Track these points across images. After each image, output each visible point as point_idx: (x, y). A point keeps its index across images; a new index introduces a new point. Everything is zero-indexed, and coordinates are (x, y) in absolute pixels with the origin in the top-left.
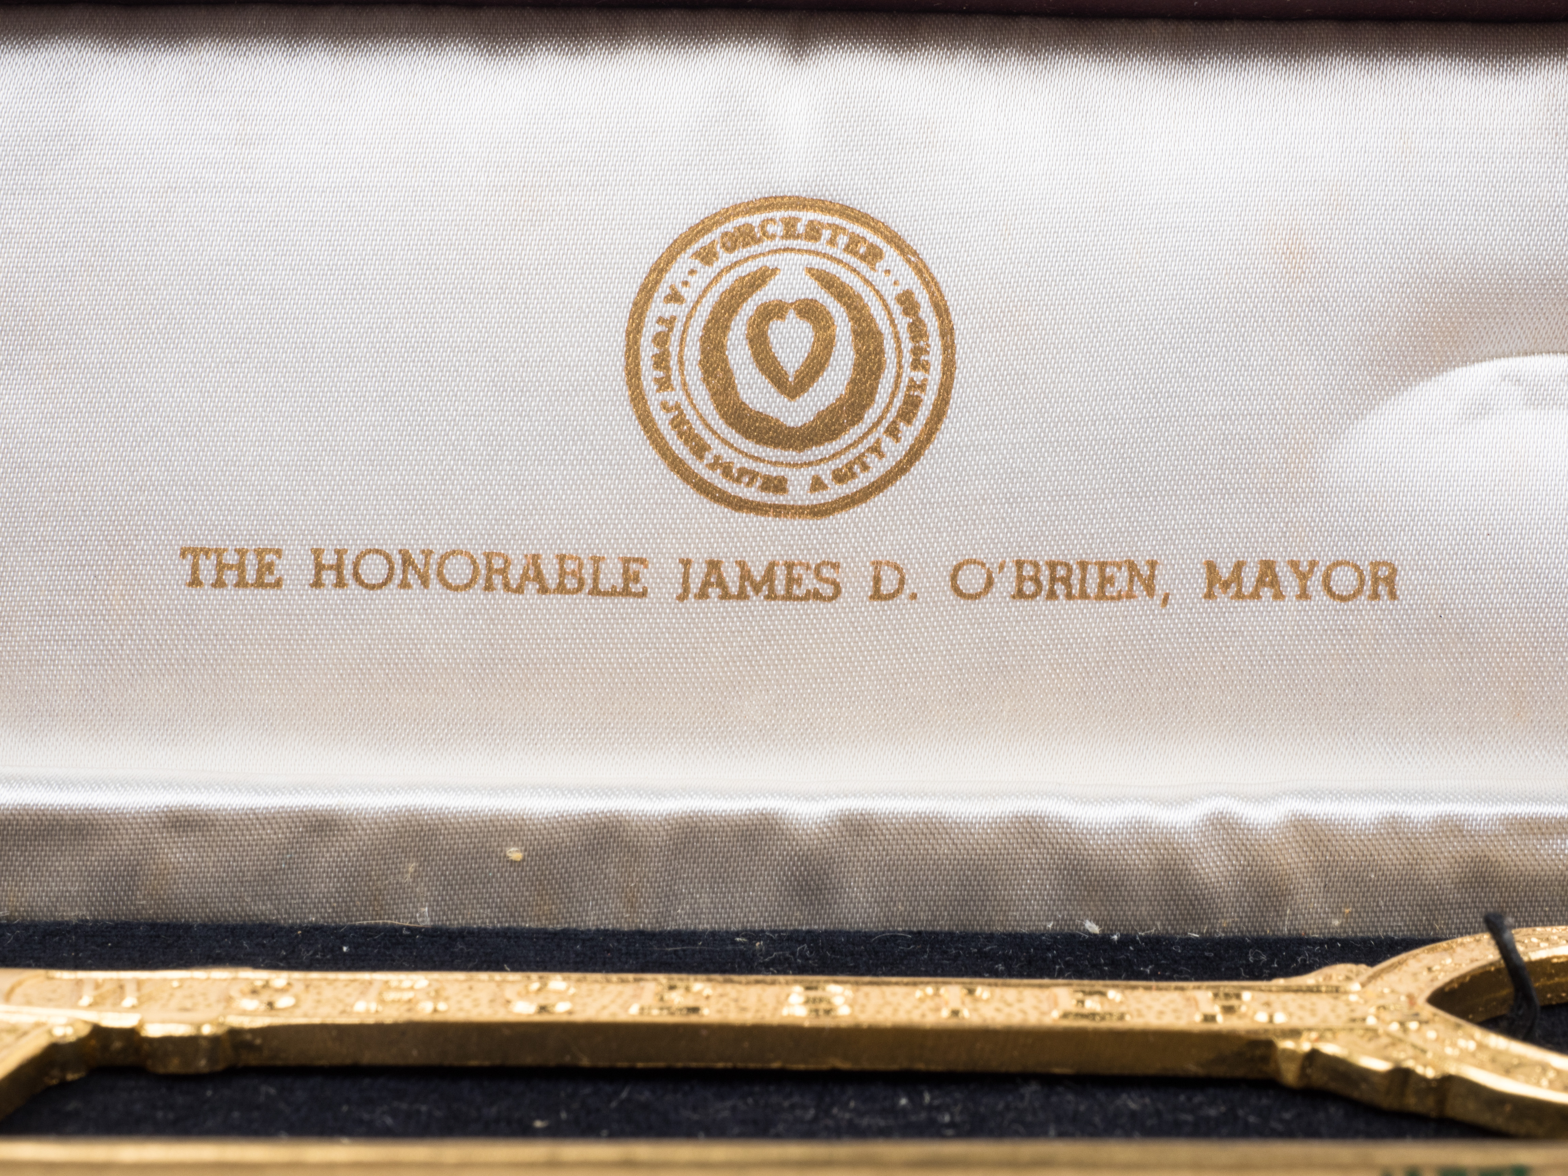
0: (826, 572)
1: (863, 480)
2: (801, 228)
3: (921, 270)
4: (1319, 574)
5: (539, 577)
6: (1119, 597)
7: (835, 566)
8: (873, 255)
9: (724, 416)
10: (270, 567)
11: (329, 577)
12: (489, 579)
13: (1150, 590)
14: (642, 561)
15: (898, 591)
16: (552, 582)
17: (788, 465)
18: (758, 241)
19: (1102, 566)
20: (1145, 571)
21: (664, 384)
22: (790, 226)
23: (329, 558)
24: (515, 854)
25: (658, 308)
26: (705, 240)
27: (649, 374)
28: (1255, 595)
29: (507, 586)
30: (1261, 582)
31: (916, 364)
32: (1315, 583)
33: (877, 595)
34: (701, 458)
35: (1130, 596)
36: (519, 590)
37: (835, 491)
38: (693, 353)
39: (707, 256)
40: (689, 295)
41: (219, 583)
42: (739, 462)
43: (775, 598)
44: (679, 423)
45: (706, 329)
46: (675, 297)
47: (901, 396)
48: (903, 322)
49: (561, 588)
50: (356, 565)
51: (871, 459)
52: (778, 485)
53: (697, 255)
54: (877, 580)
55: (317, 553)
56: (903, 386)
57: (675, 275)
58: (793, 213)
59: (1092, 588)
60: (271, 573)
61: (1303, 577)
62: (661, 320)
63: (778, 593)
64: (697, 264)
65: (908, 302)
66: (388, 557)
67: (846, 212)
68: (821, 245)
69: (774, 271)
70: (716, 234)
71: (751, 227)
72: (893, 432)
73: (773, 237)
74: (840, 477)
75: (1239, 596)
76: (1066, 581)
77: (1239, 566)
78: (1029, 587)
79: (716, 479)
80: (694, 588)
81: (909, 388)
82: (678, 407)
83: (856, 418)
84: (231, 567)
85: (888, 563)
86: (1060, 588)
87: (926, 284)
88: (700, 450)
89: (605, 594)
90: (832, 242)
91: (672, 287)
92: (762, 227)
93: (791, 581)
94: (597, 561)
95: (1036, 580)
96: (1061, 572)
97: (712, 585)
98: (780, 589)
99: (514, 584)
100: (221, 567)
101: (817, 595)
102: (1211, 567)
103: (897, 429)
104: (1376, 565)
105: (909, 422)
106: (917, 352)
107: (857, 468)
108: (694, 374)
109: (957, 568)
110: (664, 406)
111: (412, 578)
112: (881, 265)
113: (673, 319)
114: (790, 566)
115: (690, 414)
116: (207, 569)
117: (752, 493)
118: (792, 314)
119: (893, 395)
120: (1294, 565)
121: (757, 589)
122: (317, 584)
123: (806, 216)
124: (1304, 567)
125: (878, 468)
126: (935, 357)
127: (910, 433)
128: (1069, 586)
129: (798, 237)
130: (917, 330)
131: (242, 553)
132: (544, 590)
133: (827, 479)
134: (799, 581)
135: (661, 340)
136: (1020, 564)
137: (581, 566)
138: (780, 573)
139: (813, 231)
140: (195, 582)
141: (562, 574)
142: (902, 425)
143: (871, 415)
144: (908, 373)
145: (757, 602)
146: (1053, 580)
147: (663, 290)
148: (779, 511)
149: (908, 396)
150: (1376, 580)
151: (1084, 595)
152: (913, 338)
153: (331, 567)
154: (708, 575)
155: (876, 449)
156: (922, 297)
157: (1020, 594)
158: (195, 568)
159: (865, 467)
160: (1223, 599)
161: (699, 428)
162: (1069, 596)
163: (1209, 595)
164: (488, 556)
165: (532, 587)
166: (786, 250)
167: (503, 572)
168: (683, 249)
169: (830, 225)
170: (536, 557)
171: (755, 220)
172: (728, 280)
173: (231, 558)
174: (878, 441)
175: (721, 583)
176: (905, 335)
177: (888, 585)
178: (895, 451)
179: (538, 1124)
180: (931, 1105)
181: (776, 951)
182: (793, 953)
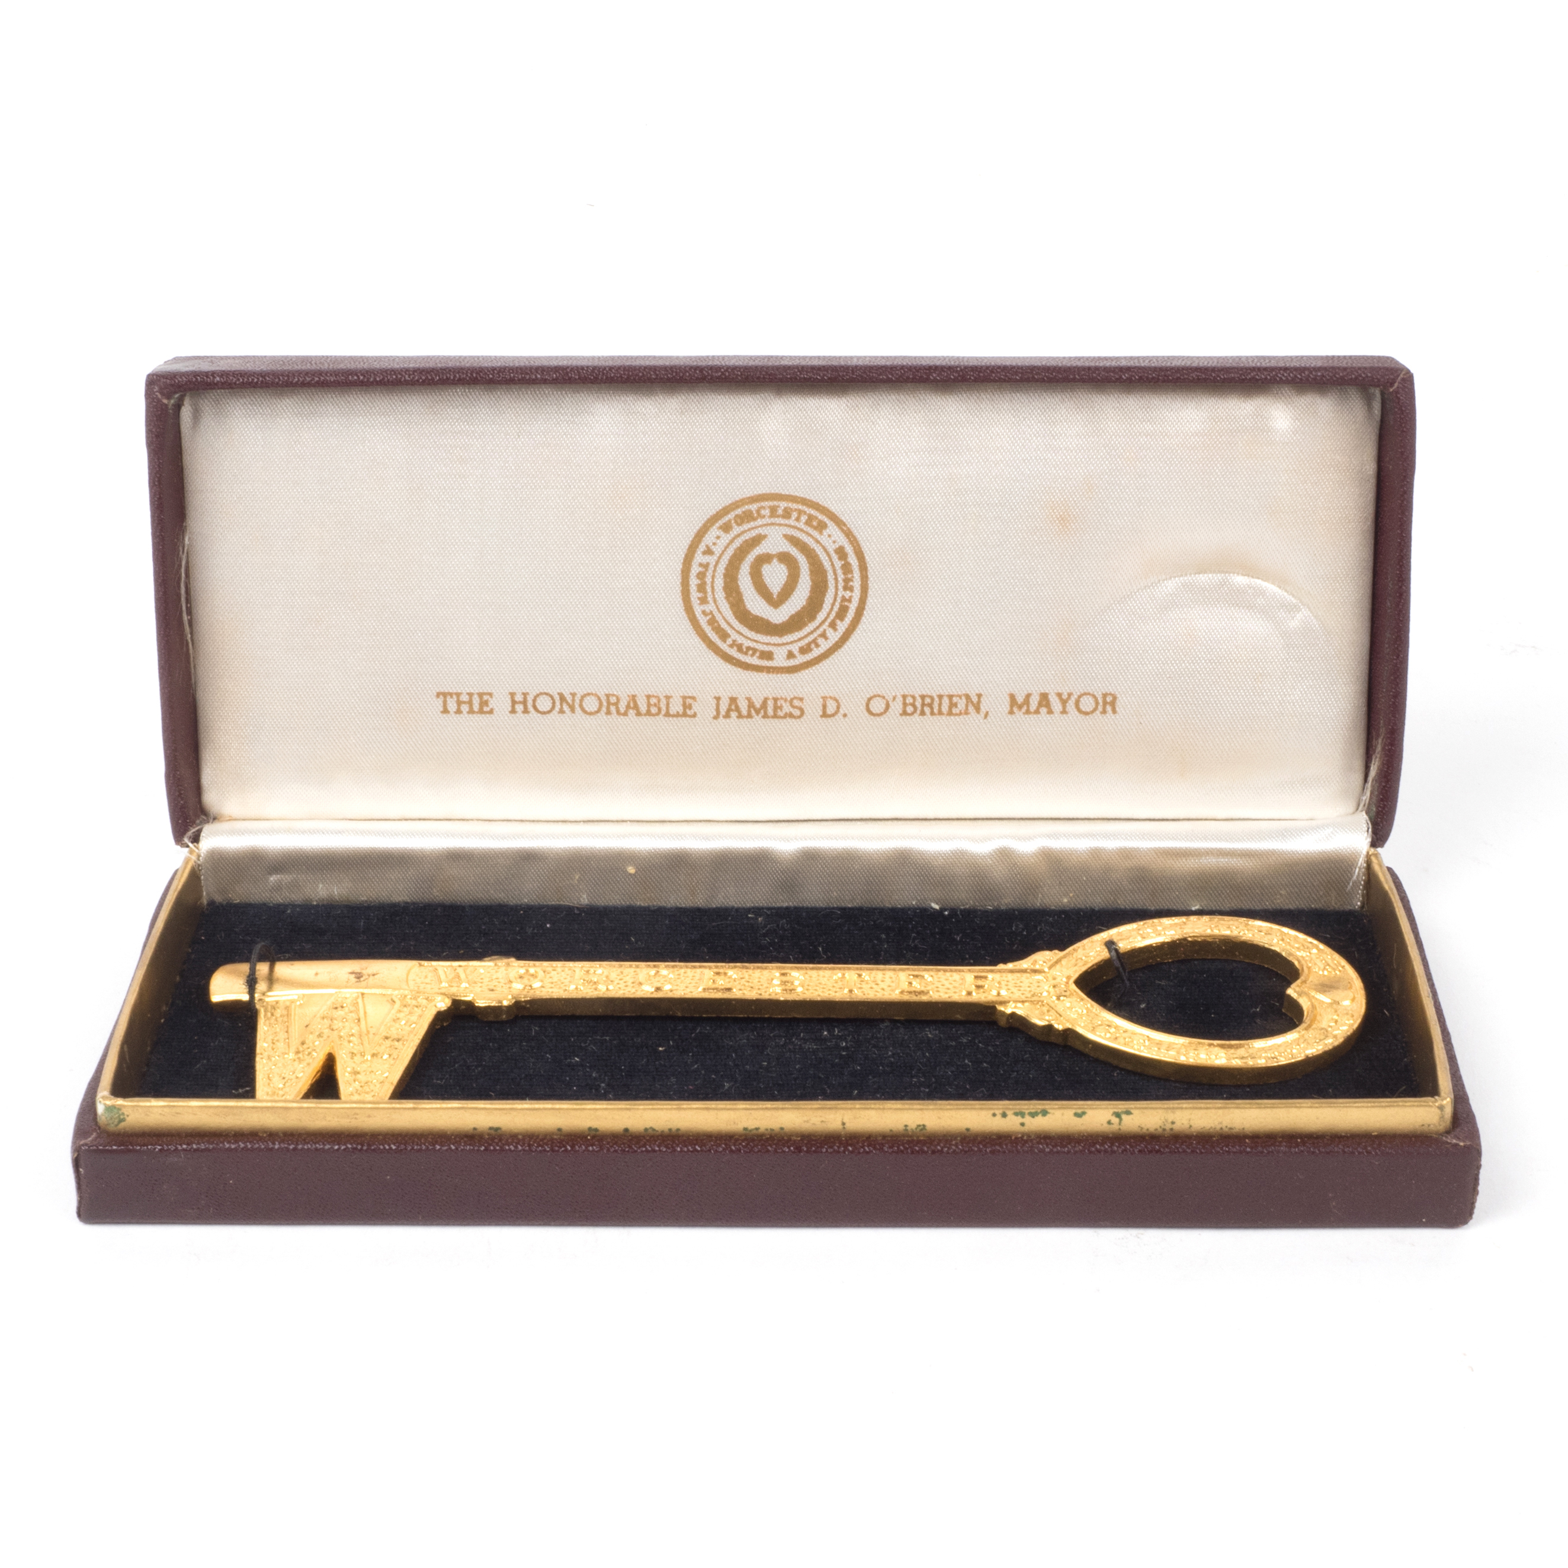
0: (796, 703)
1: (816, 652)
2: (780, 512)
3: (849, 534)
4: (1073, 699)
5: (636, 707)
6: (961, 714)
7: (801, 699)
8: (821, 527)
9: (737, 617)
10: (486, 703)
11: (519, 708)
12: (608, 708)
13: (978, 709)
14: (693, 698)
15: (836, 713)
16: (643, 709)
17: (775, 645)
18: (755, 519)
19: (950, 697)
20: (975, 699)
21: (703, 601)
22: (773, 511)
23: (519, 698)
24: (631, 870)
25: (699, 558)
26: (726, 519)
27: (695, 595)
28: (1037, 712)
29: (618, 712)
30: (1040, 705)
31: (846, 588)
32: (1071, 705)
33: (825, 715)
34: (725, 642)
35: (967, 713)
36: (625, 714)
37: (800, 659)
38: (719, 582)
39: (726, 528)
40: (717, 550)
41: (459, 711)
42: (747, 643)
43: (768, 717)
44: (712, 622)
45: (726, 569)
46: (708, 552)
47: (837, 605)
48: (838, 564)
49: (649, 713)
50: (534, 701)
51: (820, 641)
52: (769, 656)
53: (720, 528)
54: (824, 707)
55: (512, 695)
56: (839, 600)
57: (709, 539)
58: (776, 503)
59: (945, 708)
60: (487, 706)
61: (1064, 702)
62: (701, 565)
63: (769, 715)
64: (720, 533)
65: (841, 552)
66: (552, 697)
67: (804, 501)
68: (792, 522)
69: (765, 536)
70: (731, 516)
71: (750, 512)
72: (833, 625)
73: (764, 516)
74: (804, 650)
75: (1028, 712)
76: (930, 705)
77: (1028, 696)
78: (910, 709)
79: (733, 652)
80: (723, 712)
81: (842, 601)
82: (711, 613)
83: (813, 618)
84: (464, 702)
85: (831, 698)
86: (927, 710)
87: (851, 543)
88: (724, 636)
89: (673, 716)
90: (798, 519)
91: (707, 546)
92: (758, 511)
93: (776, 708)
94: (668, 698)
95: (913, 705)
96: (928, 700)
97: (732, 710)
98: (770, 712)
99: (622, 710)
100: (459, 703)
101: (791, 716)
102: (1012, 697)
103: (836, 625)
104: (1105, 696)
105: (842, 620)
106: (847, 581)
107: (813, 646)
108: (720, 595)
109: (870, 699)
110: (704, 613)
111: (565, 708)
112: (825, 533)
113: (708, 565)
114: (776, 700)
115: (718, 617)
116: (452, 705)
117: (755, 661)
118: (775, 560)
119: (833, 605)
120: (1059, 695)
121: (758, 712)
122: (513, 711)
123: (783, 505)
124: (1065, 697)
125: (824, 646)
126: (857, 584)
127: (842, 626)
128: (932, 709)
129: (778, 516)
130: (847, 568)
131: (470, 695)
132: (639, 714)
133: (796, 652)
134: (781, 708)
135: (701, 576)
136: (904, 697)
137: (659, 701)
138: (770, 703)
139: (787, 514)
140: (445, 711)
141: (649, 705)
142: (838, 622)
143: (821, 616)
144: (841, 593)
145: (758, 719)
146: (923, 705)
147: (702, 547)
148: (769, 670)
149: (841, 606)
150: (1105, 703)
151: (940, 713)
152: (844, 574)
153: (520, 702)
154: (730, 705)
155: (824, 635)
156: (849, 549)
157: (905, 713)
158: (445, 703)
159: (817, 646)
160: (1019, 715)
161: (724, 625)
162: (932, 713)
163: (1011, 712)
164: (608, 696)
165: (632, 712)
166: (772, 524)
167: (616, 704)
168: (713, 524)
169: (796, 510)
170: (634, 697)
171: (754, 507)
172: (737, 543)
173: (465, 698)
174: (825, 630)
175: (738, 709)
176: (840, 572)
177: (831, 708)
178: (834, 637)
179: (660, 1049)
180: (838, 1035)
181: (769, 924)
182: (778, 926)
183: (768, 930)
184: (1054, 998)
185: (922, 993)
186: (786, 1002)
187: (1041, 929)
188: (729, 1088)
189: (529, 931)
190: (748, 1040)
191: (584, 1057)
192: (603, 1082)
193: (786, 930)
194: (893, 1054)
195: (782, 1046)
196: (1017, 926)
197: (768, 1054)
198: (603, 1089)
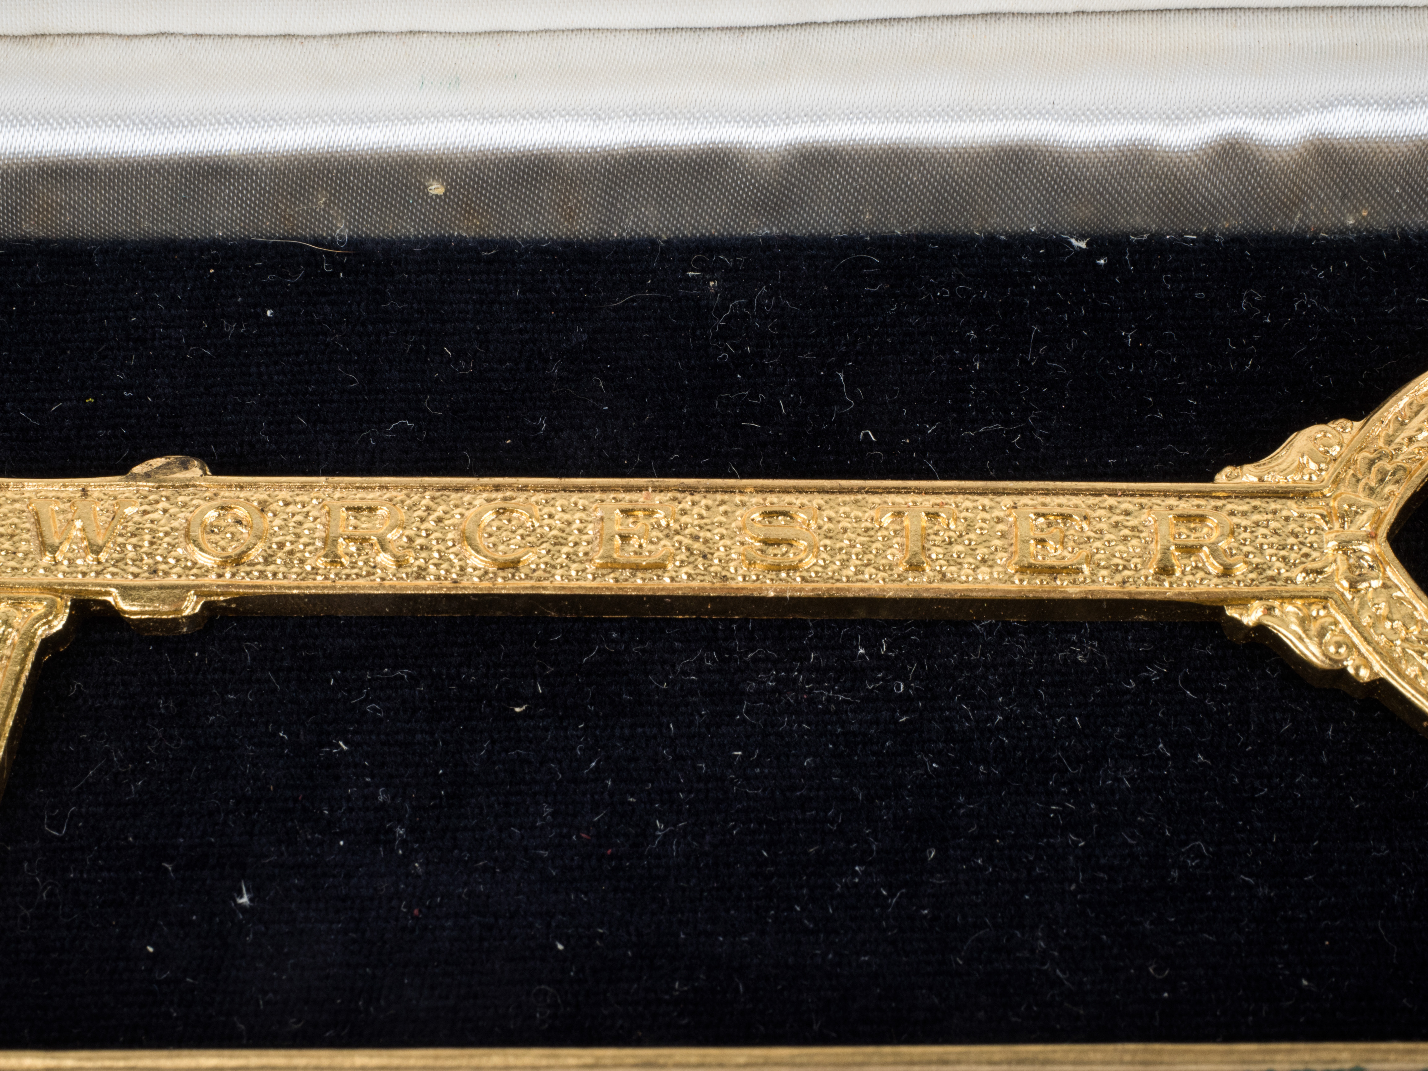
24: (437, 188)
179: (518, 710)
180: (887, 657)
181: (732, 300)
182: (749, 305)
183: (729, 318)
184: (1346, 584)
185: (1066, 570)
186: (779, 600)
187: (1302, 306)
188: (665, 835)
189: (230, 329)
190: (699, 672)
191: (357, 738)
192: (400, 821)
193: (767, 317)
194: (1007, 718)
195: (774, 690)
196: (1250, 298)
197: (744, 720)
198: (404, 843)
